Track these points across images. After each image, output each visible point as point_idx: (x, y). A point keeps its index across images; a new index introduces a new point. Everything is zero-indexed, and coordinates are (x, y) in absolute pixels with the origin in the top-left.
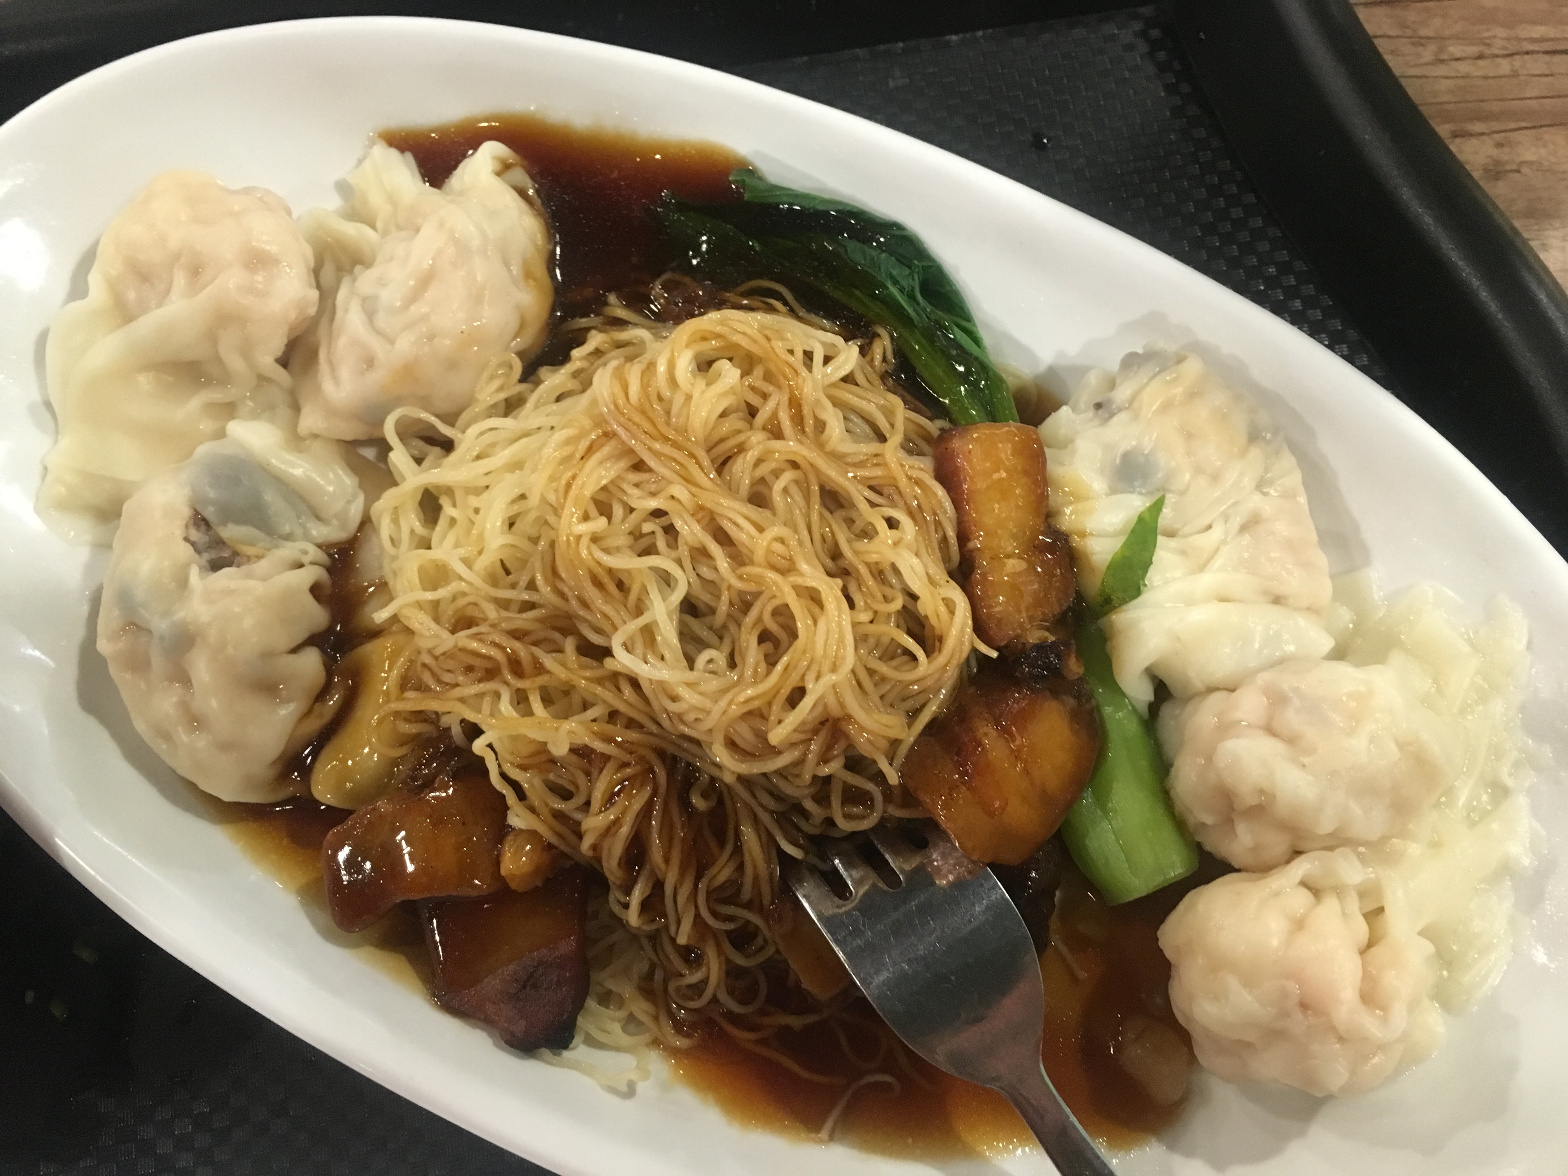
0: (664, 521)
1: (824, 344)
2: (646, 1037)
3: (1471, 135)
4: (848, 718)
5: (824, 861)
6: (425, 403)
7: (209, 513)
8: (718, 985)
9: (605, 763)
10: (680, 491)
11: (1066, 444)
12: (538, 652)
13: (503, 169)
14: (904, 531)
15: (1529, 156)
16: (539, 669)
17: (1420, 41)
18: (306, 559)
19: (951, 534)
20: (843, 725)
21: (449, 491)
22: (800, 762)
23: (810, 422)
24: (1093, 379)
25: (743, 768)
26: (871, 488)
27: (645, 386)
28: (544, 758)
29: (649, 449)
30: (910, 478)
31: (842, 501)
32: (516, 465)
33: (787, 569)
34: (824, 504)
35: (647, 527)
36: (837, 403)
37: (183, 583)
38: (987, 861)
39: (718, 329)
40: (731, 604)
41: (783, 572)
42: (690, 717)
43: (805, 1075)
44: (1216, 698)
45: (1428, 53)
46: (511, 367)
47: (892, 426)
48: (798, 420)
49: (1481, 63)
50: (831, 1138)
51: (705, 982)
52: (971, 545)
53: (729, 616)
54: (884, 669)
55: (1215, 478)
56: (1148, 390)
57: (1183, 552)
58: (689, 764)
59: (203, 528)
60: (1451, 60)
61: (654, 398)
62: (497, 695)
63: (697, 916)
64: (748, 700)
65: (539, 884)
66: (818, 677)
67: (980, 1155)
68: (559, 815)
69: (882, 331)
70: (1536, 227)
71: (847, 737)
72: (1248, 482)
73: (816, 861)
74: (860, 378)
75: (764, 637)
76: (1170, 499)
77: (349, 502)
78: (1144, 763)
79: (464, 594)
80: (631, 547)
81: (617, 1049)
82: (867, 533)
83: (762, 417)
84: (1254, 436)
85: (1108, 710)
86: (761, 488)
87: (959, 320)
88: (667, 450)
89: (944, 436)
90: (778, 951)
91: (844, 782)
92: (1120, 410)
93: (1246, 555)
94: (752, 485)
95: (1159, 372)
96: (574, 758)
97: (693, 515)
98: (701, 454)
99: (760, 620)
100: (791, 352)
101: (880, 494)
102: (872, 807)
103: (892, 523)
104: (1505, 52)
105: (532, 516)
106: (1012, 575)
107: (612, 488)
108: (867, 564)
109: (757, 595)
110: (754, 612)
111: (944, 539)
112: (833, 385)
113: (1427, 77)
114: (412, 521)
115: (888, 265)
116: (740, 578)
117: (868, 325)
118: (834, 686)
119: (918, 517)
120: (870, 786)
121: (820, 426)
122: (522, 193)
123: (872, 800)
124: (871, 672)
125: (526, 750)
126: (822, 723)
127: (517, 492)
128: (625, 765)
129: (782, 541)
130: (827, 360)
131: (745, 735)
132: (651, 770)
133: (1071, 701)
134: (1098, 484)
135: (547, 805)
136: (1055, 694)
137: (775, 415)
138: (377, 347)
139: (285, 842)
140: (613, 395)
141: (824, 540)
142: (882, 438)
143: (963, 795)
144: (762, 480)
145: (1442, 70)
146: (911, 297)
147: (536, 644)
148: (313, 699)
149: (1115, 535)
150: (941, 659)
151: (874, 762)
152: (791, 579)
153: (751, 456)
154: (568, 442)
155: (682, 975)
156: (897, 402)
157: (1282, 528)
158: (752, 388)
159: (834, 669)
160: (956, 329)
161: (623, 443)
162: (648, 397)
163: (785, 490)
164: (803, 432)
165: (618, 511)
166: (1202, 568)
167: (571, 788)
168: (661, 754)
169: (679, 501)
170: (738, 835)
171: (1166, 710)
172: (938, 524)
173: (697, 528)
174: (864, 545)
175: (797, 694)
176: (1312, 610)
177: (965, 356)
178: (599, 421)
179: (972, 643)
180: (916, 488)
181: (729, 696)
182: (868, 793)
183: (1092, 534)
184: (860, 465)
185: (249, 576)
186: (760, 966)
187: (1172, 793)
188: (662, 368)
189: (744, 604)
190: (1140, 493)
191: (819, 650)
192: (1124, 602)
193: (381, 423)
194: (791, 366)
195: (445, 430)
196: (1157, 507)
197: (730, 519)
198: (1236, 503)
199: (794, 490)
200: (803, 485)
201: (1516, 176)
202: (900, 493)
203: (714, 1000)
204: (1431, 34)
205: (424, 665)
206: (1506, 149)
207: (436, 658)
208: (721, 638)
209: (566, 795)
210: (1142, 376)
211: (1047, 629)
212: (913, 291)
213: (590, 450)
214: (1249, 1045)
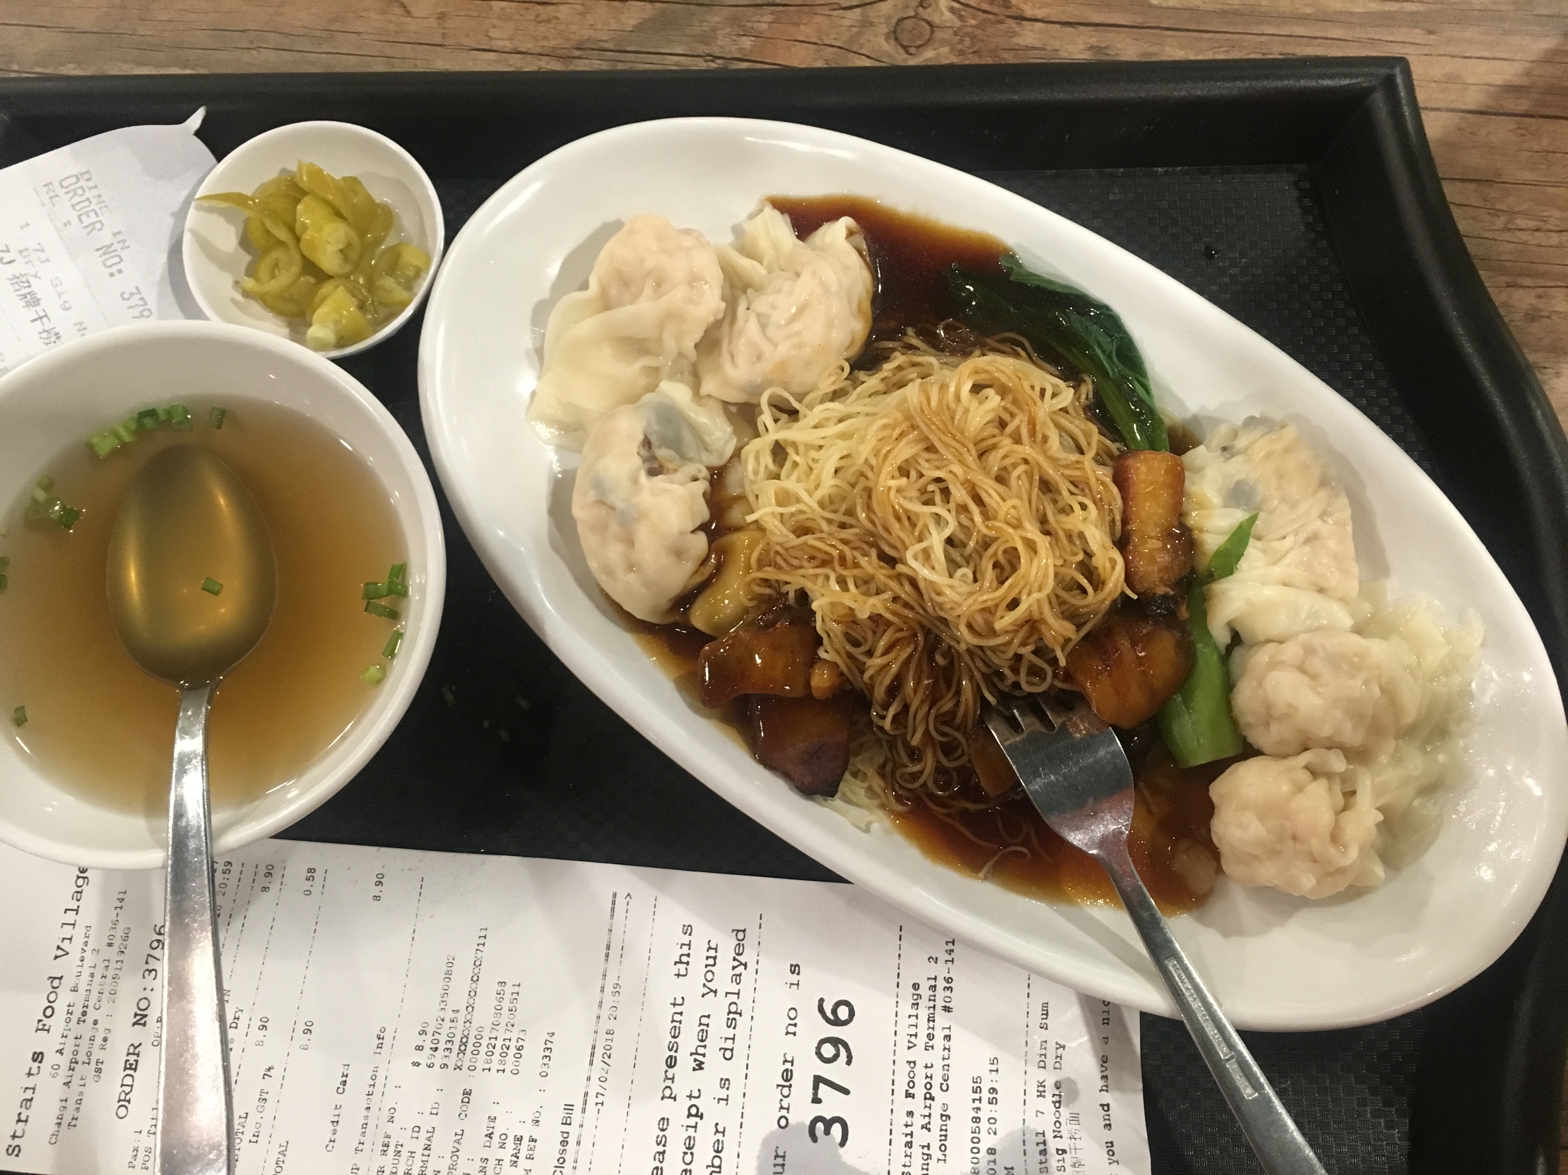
0: (942, 485)
1: (1052, 385)
2: (876, 802)
3: (1520, 287)
4: (1043, 621)
5: (1007, 709)
6: (786, 386)
7: (653, 439)
8: (929, 775)
9: (888, 627)
10: (957, 469)
11: (1199, 470)
12: (857, 554)
13: (850, 234)
14: (1090, 513)
15: (1559, 308)
16: (857, 565)
17: (1495, 213)
18: (701, 476)
19: (1118, 518)
20: (1038, 624)
21: (794, 445)
22: (1009, 643)
23: (1039, 436)
24: (1223, 429)
25: (975, 641)
26: (1072, 483)
27: (940, 401)
28: (850, 619)
29: (940, 439)
30: (1098, 480)
31: (1052, 488)
32: (845, 436)
33: (1018, 525)
34: (1040, 489)
35: (931, 488)
36: (1057, 425)
37: (635, 481)
38: (1112, 722)
39: (988, 368)
40: (977, 542)
41: (1015, 527)
42: (948, 606)
43: (973, 838)
44: (1271, 646)
45: (1500, 222)
46: (843, 370)
47: (1089, 444)
48: (1033, 433)
49: (1537, 234)
50: (985, 878)
51: (921, 772)
52: (1129, 527)
53: (975, 549)
54: (1065, 595)
55: (1294, 506)
56: (1259, 443)
57: (1264, 551)
58: (937, 636)
59: (647, 448)
60: (1515, 229)
61: (945, 408)
62: (827, 578)
63: (927, 730)
64: (985, 601)
65: (830, 697)
66: (1029, 594)
67: (1077, 903)
68: (850, 656)
69: (1088, 379)
70: (1555, 360)
71: (1039, 632)
72: (1315, 512)
73: (1001, 708)
74: (1071, 410)
75: (996, 565)
76: (1262, 516)
77: (727, 442)
78: (1218, 681)
79: (804, 512)
80: (918, 498)
81: (858, 805)
82: (1067, 510)
83: (1009, 429)
84: (1323, 483)
85: (1199, 646)
86: (1003, 473)
87: (1137, 376)
88: (952, 442)
89: (1123, 455)
90: (969, 761)
91: (1030, 661)
92: (1238, 453)
93: (1305, 559)
94: (999, 470)
95: (1268, 433)
96: (870, 623)
97: (962, 484)
98: (971, 447)
99: (995, 554)
100: (1033, 387)
101: (1076, 486)
102: (1044, 679)
103: (1084, 507)
104: (1556, 229)
105: (854, 469)
106: (1151, 550)
107: (911, 461)
108: (1064, 530)
109: (995, 539)
110: (991, 550)
111: (1113, 521)
112: (1054, 412)
113: (1496, 240)
114: (767, 460)
115: (1097, 333)
116: (987, 527)
117: (1079, 373)
118: (1038, 600)
119: (1099, 504)
120: (1046, 666)
121: (1045, 439)
122: (860, 252)
123: (1045, 674)
124: (1057, 596)
125: (842, 612)
126: (1027, 622)
127: (845, 453)
128: (901, 630)
129: (1014, 507)
130: (1054, 395)
131: (979, 621)
132: (915, 635)
133: (1178, 635)
134: (1215, 499)
135: (844, 648)
136: (1169, 627)
137: (1018, 428)
138: (766, 348)
139: (666, 650)
140: (921, 402)
141: (1038, 510)
142: (1082, 452)
143: (1104, 678)
144: (1005, 468)
145: (1507, 236)
146: (1109, 357)
147: (854, 549)
148: (699, 563)
149: (1222, 534)
150: (1102, 595)
151: (1053, 651)
152: (1019, 532)
153: (1001, 452)
154: (885, 427)
155: (906, 767)
156: (1094, 429)
157: (1332, 544)
158: (1005, 408)
159: (1040, 589)
160: (1136, 383)
161: (922, 433)
162: (942, 406)
163: (1019, 477)
164: (1034, 441)
165: (913, 474)
166: (1275, 562)
167: (862, 640)
168: (923, 627)
169: (955, 475)
170: (960, 684)
171: (1238, 652)
172: (1111, 510)
173: (964, 492)
174: (1062, 518)
175: (1014, 604)
176: (1344, 601)
177: (1140, 403)
178: (908, 417)
179: (1123, 588)
180: (1101, 487)
181: (974, 597)
182: (1044, 670)
183: (1207, 531)
184: (1067, 467)
185: (672, 482)
186: (955, 769)
187: (1233, 703)
188: (952, 389)
189: (986, 543)
190: (1243, 509)
191: (1032, 578)
192: (1222, 576)
193: (761, 394)
194: (1032, 399)
195: (796, 405)
196: (1253, 520)
197: (984, 490)
198: (1304, 525)
199: (1024, 478)
200: (1030, 475)
201: (1547, 321)
202: (1090, 489)
203: (924, 785)
204: (1505, 208)
205: (777, 552)
206: (1543, 300)
207: (786, 549)
208: (968, 562)
209: (856, 644)
210: (1257, 433)
211: (1169, 586)
212: (1111, 353)
213: (902, 435)
214: (1256, 857)
